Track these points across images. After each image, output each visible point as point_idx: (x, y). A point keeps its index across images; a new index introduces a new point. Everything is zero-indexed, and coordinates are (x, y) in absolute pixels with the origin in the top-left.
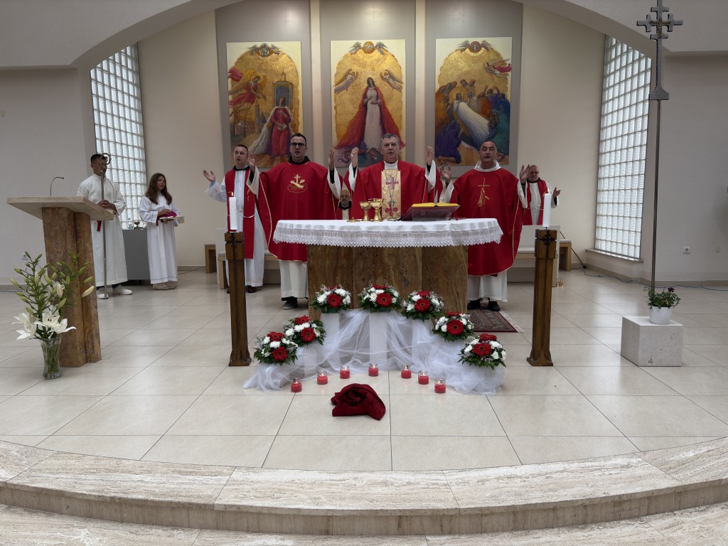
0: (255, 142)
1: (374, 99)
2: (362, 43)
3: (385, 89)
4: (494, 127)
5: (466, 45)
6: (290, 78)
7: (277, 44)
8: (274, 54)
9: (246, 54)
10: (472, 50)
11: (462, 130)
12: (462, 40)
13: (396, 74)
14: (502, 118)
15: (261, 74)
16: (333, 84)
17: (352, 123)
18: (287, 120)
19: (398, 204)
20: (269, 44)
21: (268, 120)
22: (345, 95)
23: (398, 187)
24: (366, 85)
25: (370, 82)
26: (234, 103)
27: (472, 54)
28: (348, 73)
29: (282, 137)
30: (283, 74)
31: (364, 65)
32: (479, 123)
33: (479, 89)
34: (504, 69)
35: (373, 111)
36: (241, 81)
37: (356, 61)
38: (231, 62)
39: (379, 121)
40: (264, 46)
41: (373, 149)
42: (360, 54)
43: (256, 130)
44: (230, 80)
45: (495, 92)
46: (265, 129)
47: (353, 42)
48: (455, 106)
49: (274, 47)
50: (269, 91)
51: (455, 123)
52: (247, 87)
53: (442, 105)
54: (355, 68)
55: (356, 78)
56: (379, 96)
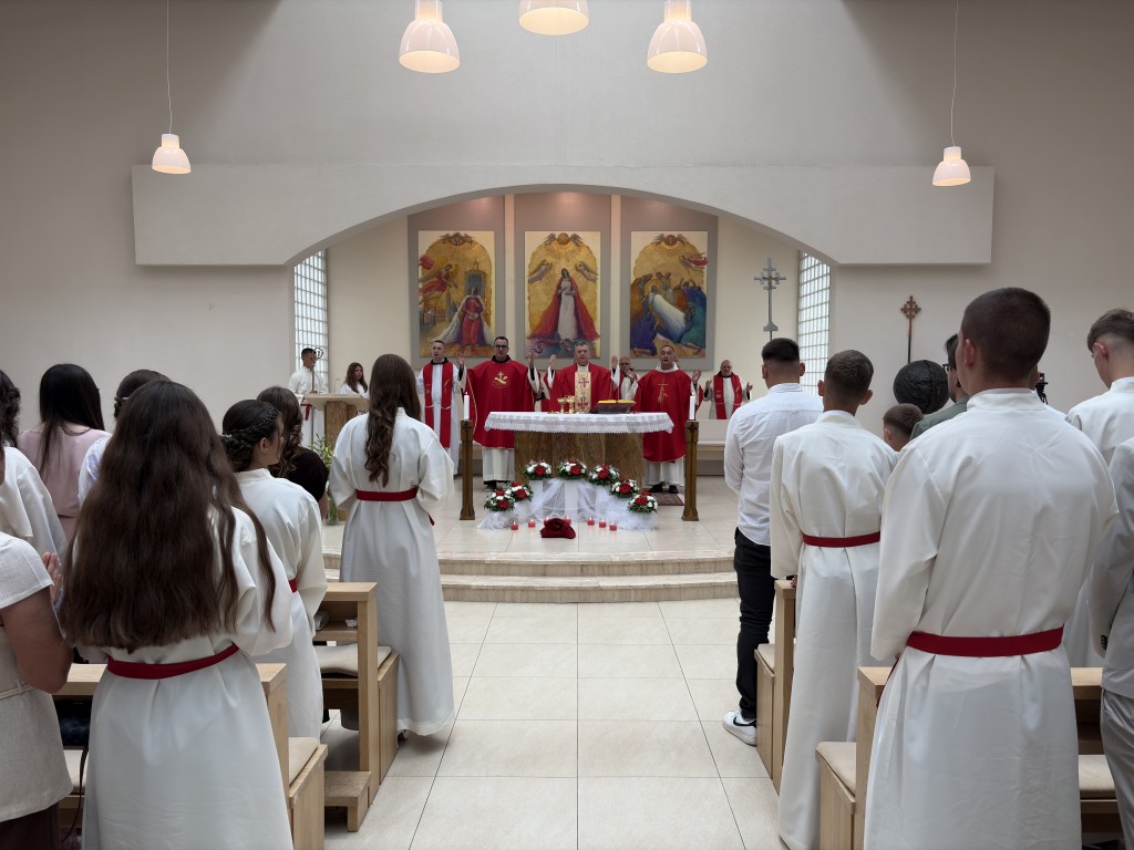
0: (445, 331)
1: (568, 290)
2: (557, 234)
3: (580, 280)
4: (690, 319)
5: (661, 238)
6: (482, 267)
7: (470, 233)
8: (467, 244)
9: (438, 242)
10: (668, 243)
11: (657, 323)
12: (658, 233)
13: (590, 266)
14: (698, 311)
15: (453, 263)
16: (527, 274)
17: (546, 314)
18: (479, 310)
19: (588, 399)
20: (462, 233)
21: (459, 309)
22: (539, 286)
23: (588, 386)
24: (560, 276)
25: (565, 273)
26: (425, 291)
27: (668, 247)
28: (543, 263)
29: (473, 327)
30: (476, 263)
31: (558, 256)
32: (675, 316)
33: (675, 281)
34: (700, 263)
36: (432, 269)
37: (552, 252)
38: (422, 251)
39: (573, 312)
40: (457, 235)
41: (567, 340)
42: (555, 245)
43: (447, 319)
44: (420, 268)
45: (691, 285)
46: (455, 317)
47: (548, 233)
48: (651, 298)
49: (467, 236)
50: (461, 279)
51: (651, 315)
52: (439, 275)
53: (637, 297)
54: (550, 259)
55: (550, 268)
56: (573, 287)
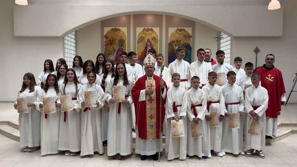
0: (112, 58)
1: (149, 45)
2: (146, 28)
4: (186, 54)
5: (178, 30)
6: (123, 38)
8: (119, 31)
9: (110, 30)
12: (177, 28)
13: (156, 38)
14: (189, 52)
15: (114, 37)
17: (143, 53)
18: (122, 51)
22: (141, 44)
24: (147, 41)
25: (148, 40)
26: (106, 45)
27: (180, 32)
28: (142, 37)
31: (146, 35)
33: (182, 43)
34: (190, 37)
35: (149, 49)
36: (108, 39)
38: (105, 33)
40: (116, 28)
44: (104, 38)
45: (187, 44)
46: (115, 53)
47: (143, 28)
48: (174, 48)
49: (119, 29)
50: (117, 42)
51: (174, 53)
52: (110, 41)
53: (170, 47)
55: (144, 39)
56: (151, 44)
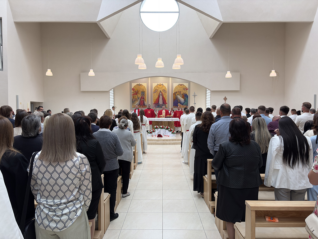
0: (137, 103)
2: (159, 84)
3: (163, 93)
4: (185, 100)
5: (179, 84)
7: (142, 84)
8: (141, 86)
9: (136, 85)
13: (165, 90)
14: (187, 99)
15: (138, 89)
16: (153, 91)
17: (157, 99)
20: (140, 84)
21: (140, 98)
22: (155, 94)
25: (160, 91)
26: (133, 95)
27: (180, 86)
29: (142, 102)
30: (143, 89)
32: (182, 100)
34: (187, 89)
35: (161, 97)
36: (134, 91)
37: (158, 87)
38: (133, 87)
39: (162, 99)
41: (161, 104)
42: (158, 86)
44: (132, 90)
45: (185, 93)
46: (139, 100)
47: (157, 84)
48: (177, 96)
50: (140, 92)
51: (177, 99)
52: (136, 92)
53: (175, 96)
54: (157, 89)
56: (162, 94)
